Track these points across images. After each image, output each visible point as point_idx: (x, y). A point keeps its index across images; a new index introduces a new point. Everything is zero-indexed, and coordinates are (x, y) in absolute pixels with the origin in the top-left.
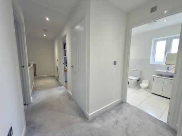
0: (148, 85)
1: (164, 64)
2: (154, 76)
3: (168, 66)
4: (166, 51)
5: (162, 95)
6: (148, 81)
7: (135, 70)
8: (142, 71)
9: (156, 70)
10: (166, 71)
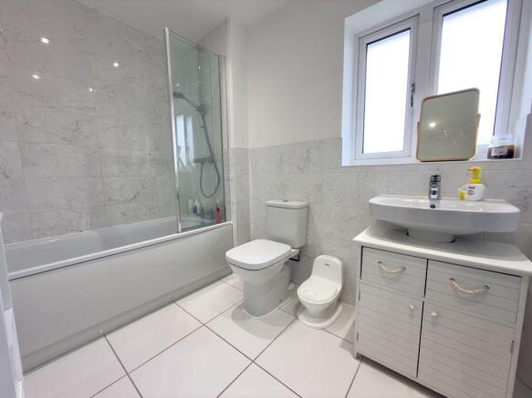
0: (339, 288)
1: (413, 160)
2: (364, 237)
3: (430, 170)
4: (413, 88)
5: (421, 380)
6: (338, 262)
7: (281, 203)
8: (308, 207)
9: (373, 201)
10: (423, 203)
